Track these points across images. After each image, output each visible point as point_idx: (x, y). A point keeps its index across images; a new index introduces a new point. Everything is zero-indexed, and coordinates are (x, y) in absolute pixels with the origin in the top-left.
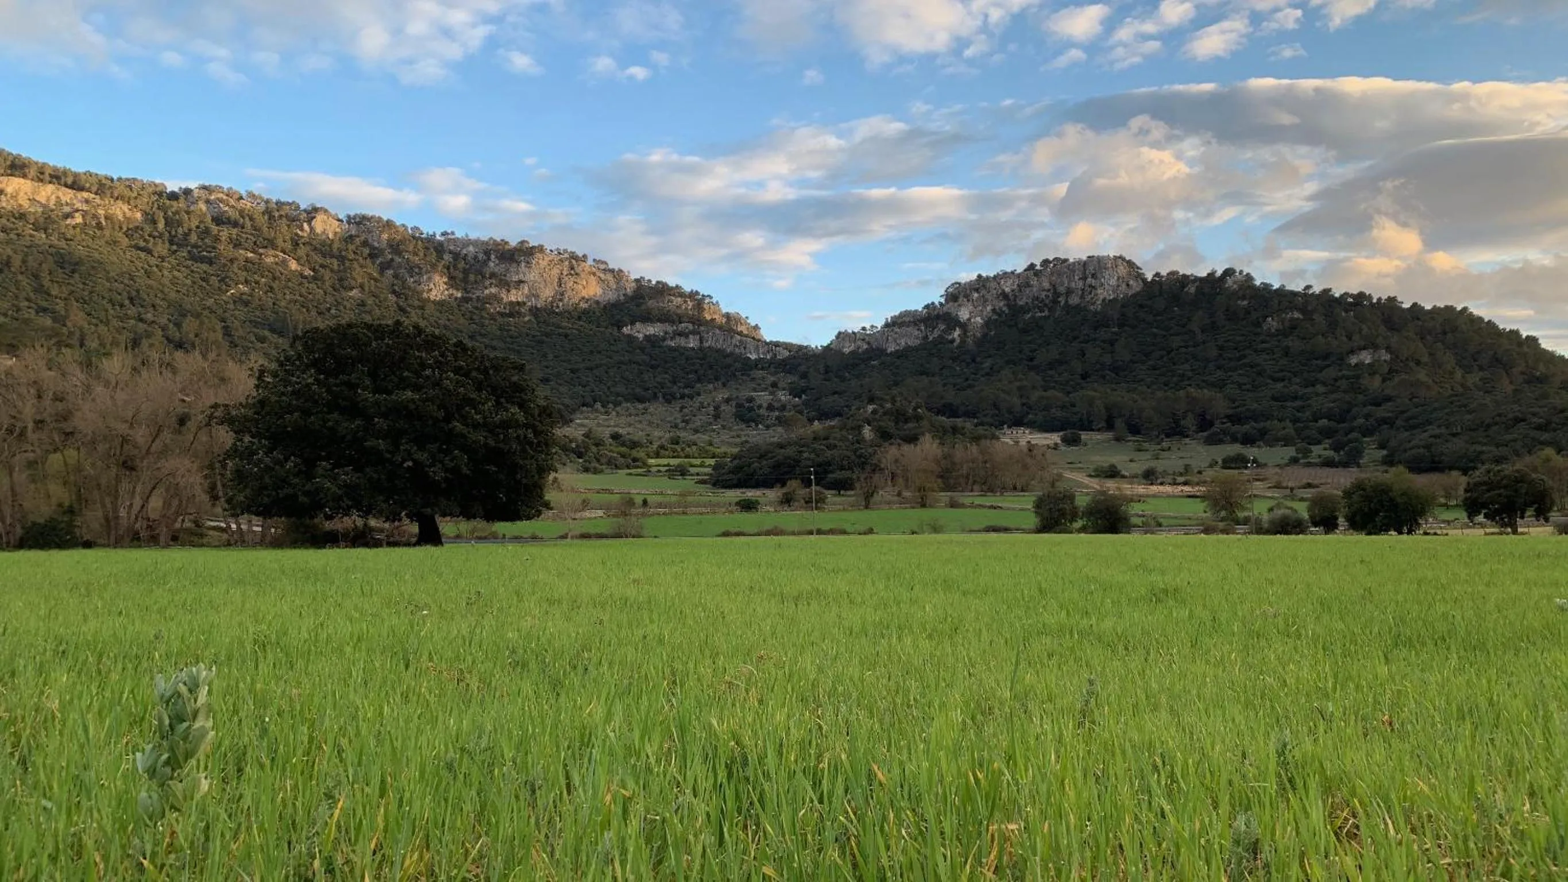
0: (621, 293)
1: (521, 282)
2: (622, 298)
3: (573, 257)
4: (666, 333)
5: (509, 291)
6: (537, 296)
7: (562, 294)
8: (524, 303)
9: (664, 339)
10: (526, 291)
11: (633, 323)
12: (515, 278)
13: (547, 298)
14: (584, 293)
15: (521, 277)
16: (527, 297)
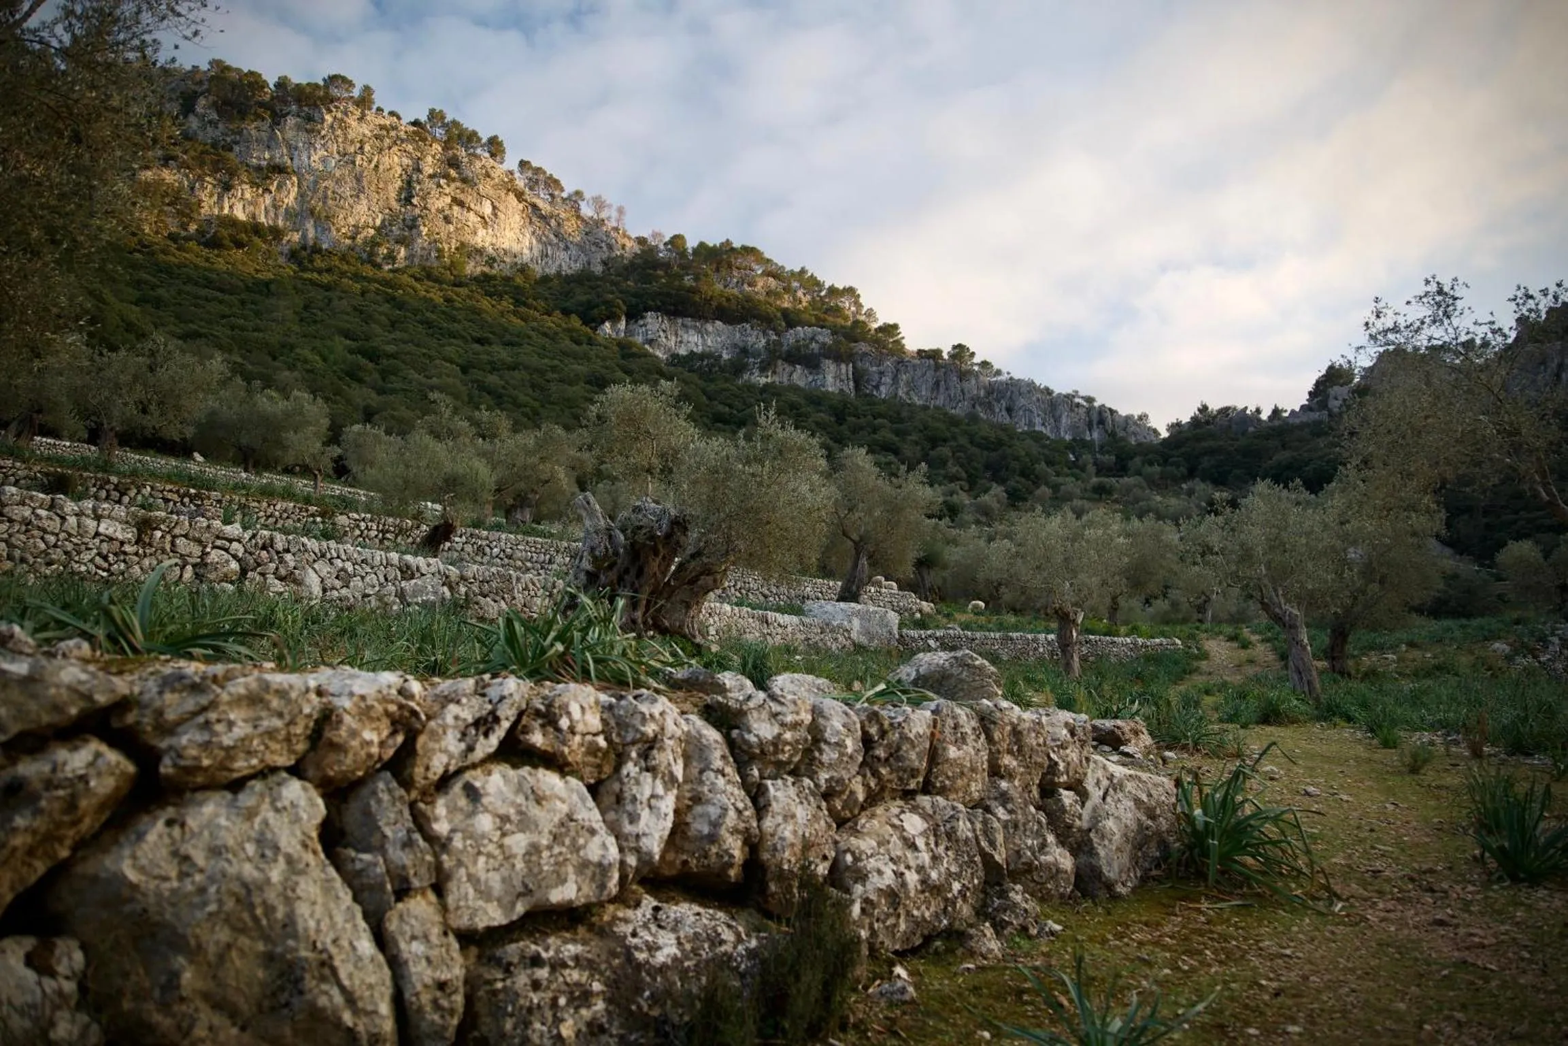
0: (598, 257)
1: (279, 169)
2: (598, 269)
3: (460, 137)
4: (744, 351)
5: (227, 187)
6: (324, 220)
7: (412, 225)
8: (277, 233)
9: (738, 368)
10: (290, 198)
11: (634, 315)
12: (261, 157)
13: (357, 229)
14: (483, 238)
15: (281, 155)
16: (289, 214)
